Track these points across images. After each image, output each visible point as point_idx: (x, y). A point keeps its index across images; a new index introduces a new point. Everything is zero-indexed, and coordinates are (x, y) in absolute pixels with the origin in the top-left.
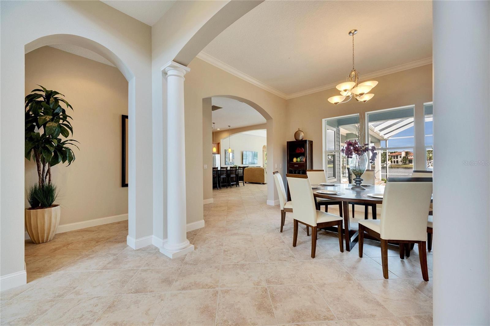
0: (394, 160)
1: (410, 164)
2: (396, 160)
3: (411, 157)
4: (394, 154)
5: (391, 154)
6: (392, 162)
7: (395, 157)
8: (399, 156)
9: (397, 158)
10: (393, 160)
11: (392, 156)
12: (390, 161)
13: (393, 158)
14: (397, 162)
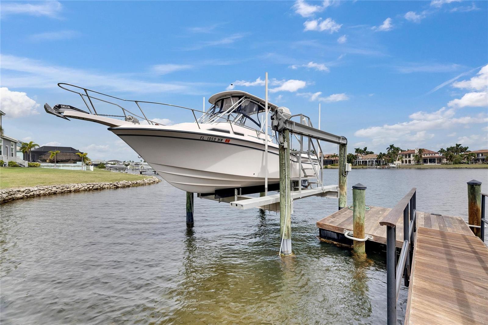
0: (406, 159)
1: (425, 165)
2: (408, 159)
3: (427, 156)
4: (405, 153)
5: (402, 153)
6: (403, 162)
7: (407, 156)
8: (412, 155)
9: (410, 157)
10: (404, 160)
11: (403, 155)
12: (400, 160)
13: (404, 157)
14: (410, 161)
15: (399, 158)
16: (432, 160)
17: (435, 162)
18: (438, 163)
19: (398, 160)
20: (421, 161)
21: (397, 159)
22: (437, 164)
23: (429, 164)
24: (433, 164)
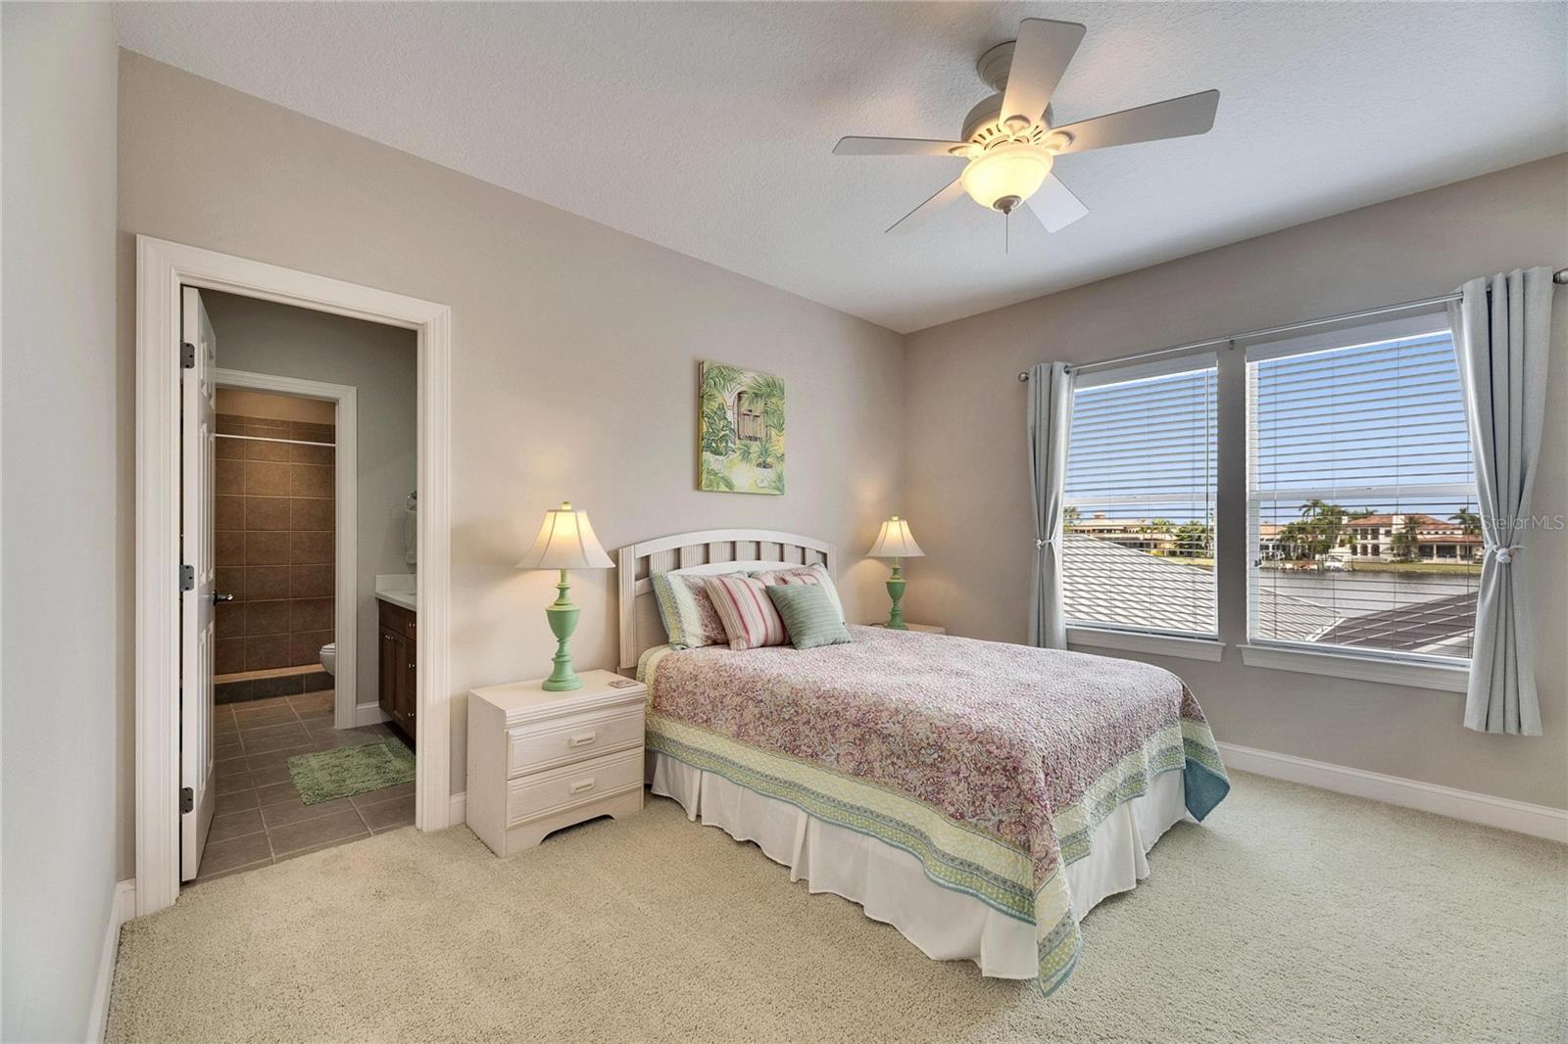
15: (1343, 537)
16: (1446, 550)
17: (1454, 556)
18: (1463, 557)
19: (1342, 544)
20: (1414, 550)
21: (1338, 541)
22: (1460, 562)
23: (1436, 560)
24: (1449, 561)
